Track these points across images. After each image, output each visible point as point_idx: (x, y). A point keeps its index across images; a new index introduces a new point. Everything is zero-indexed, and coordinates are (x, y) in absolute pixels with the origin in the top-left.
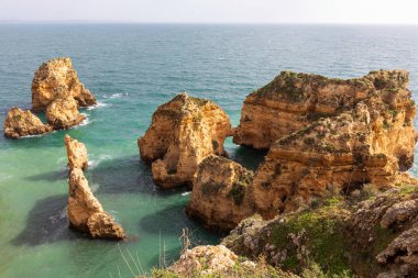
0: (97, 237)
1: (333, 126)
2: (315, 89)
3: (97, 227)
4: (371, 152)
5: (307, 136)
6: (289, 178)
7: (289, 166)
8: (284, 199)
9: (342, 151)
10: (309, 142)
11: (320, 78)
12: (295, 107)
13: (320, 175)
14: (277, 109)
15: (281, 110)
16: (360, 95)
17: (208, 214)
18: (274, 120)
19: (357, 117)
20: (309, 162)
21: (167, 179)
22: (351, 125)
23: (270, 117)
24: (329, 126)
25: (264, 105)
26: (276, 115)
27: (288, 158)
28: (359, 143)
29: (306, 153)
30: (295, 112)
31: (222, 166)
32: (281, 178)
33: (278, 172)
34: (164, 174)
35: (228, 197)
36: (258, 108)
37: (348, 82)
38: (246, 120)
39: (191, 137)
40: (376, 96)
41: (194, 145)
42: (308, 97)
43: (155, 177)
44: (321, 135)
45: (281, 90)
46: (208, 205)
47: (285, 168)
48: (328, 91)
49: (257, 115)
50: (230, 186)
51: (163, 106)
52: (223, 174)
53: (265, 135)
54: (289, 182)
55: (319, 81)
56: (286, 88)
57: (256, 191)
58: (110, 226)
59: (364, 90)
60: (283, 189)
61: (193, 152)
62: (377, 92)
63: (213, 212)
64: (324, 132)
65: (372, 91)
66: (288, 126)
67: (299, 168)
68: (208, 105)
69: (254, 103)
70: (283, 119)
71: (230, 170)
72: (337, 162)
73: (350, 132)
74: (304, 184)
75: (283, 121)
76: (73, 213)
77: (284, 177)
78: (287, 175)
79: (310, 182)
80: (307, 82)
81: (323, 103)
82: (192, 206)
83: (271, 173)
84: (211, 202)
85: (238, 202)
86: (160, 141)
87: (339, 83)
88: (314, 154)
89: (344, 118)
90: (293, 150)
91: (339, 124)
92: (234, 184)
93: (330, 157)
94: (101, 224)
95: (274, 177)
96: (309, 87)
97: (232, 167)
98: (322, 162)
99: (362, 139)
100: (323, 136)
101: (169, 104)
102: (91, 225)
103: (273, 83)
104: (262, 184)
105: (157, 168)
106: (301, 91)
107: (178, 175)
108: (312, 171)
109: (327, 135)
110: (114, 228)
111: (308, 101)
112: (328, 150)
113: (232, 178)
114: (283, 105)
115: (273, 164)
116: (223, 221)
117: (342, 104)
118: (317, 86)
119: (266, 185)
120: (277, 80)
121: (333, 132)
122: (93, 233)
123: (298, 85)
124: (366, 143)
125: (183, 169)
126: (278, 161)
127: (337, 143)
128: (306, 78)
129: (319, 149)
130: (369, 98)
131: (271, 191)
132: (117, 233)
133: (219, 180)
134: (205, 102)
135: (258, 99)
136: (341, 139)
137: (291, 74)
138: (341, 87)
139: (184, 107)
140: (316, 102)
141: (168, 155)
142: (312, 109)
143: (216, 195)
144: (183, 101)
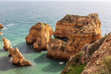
0: (23, 66)
1: (87, 27)
2: (77, 19)
3: (23, 63)
4: (96, 33)
5: (81, 31)
6: (77, 42)
7: (77, 39)
8: (75, 48)
9: (89, 34)
10: (81, 32)
11: (78, 16)
12: (72, 24)
13: (85, 40)
14: (66, 25)
15: (68, 25)
16: (88, 20)
17: (54, 55)
18: (66, 28)
19: (92, 25)
20: (82, 37)
21: (38, 48)
22: (91, 27)
23: (64, 28)
24: (86, 28)
25: (62, 24)
26: (66, 27)
27: (76, 37)
28: (93, 31)
29: (81, 35)
30: (72, 26)
31: (57, 41)
32: (75, 42)
33: (74, 41)
34: (37, 46)
35: (60, 50)
36: (61, 25)
37: (85, 17)
38: (57, 29)
39: (45, 34)
40: (92, 20)
41: (46, 37)
42: (75, 21)
43: (35, 47)
44: (84, 30)
45: (67, 20)
46: (54, 53)
47: (76, 39)
48: (80, 19)
49: (60, 27)
50: (60, 47)
51: (33, 26)
52: (58, 43)
53: (63, 33)
54: (77, 43)
55: (78, 17)
56: (68, 19)
57: (68, 47)
58: (27, 62)
59: (89, 19)
60: (75, 45)
61: (46, 39)
62: (92, 19)
63: (56, 54)
64: (85, 29)
65: (91, 19)
66: (70, 30)
67: (79, 39)
68: (47, 25)
69: (59, 24)
70: (68, 28)
71: (60, 42)
72: (88, 37)
73: (91, 29)
74: (81, 43)
75: (68, 29)
76: (15, 59)
77: (76, 42)
78: (76, 41)
79: (82, 42)
80: (74, 17)
81: (79, 23)
82: (49, 54)
83: (72, 41)
84: (55, 52)
85: (63, 51)
86: (33, 37)
87: (83, 17)
88: (83, 35)
89: (89, 25)
90: (77, 35)
91: (88, 27)
92: (61, 46)
93: (87, 35)
94: (24, 62)
95: (73, 42)
96: (75, 19)
97: (60, 41)
98: (85, 37)
99: (94, 30)
100: (85, 30)
101: (35, 25)
102: (21, 62)
103: (64, 18)
104: (70, 45)
105: (35, 45)
106: (73, 20)
107: (42, 46)
108: (83, 39)
109: (86, 30)
110: (28, 62)
111: (75, 22)
112: (86, 34)
113: (60, 44)
114: (68, 24)
115: (73, 39)
116: (59, 57)
117: (84, 23)
118: (77, 18)
119: (71, 45)
120: (65, 17)
121: (87, 29)
122: (22, 65)
123: (72, 18)
124: (95, 31)
125: (43, 44)
126: (74, 38)
127: (88, 32)
128: (74, 16)
129: (84, 34)
130: (91, 21)
131: (72, 46)
132: (29, 64)
133: (57, 45)
134: (46, 24)
135: (60, 23)
136: (89, 31)
137: (70, 15)
138: (83, 18)
139: (42, 26)
140: (77, 23)
141: (37, 41)
142: (76, 25)
143: (56, 50)
144: (41, 24)
